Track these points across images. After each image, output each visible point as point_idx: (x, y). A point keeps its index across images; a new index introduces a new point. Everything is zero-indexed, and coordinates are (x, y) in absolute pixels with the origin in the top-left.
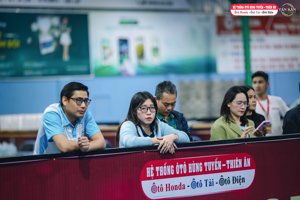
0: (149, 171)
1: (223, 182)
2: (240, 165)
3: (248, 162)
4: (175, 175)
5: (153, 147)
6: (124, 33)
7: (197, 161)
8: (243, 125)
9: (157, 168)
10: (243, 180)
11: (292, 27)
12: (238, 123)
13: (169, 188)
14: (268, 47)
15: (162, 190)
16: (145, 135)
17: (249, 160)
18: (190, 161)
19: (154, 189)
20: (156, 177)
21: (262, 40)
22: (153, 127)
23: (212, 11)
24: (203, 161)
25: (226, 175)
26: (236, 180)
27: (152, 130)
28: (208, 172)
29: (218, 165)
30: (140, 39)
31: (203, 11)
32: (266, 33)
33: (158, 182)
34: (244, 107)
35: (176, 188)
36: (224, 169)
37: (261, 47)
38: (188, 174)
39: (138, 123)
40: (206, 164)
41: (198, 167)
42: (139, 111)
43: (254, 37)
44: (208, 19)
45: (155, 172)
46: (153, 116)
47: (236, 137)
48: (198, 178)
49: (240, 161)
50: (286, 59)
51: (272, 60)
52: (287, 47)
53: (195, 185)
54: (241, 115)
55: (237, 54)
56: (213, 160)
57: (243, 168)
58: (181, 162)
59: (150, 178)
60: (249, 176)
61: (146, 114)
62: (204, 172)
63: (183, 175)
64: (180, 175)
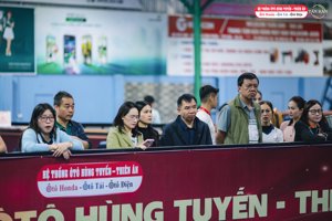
0: (46, 174)
1: (112, 185)
2: (129, 172)
3: (136, 170)
4: (69, 178)
5: (50, 153)
6: (71, 30)
7: (89, 167)
9: (53, 172)
10: (131, 185)
11: (247, 31)
12: (130, 134)
13: (62, 188)
14: (221, 51)
15: (56, 190)
16: (44, 141)
17: (137, 168)
18: (83, 167)
19: (49, 189)
20: (51, 179)
21: (215, 44)
23: (165, 12)
24: (95, 167)
25: (115, 180)
26: (124, 184)
27: (51, 137)
28: (99, 177)
29: (108, 171)
30: (88, 36)
31: (154, 11)
32: (220, 37)
33: (53, 183)
34: (136, 120)
35: (69, 188)
36: (114, 175)
37: (214, 51)
38: (80, 178)
40: (97, 170)
41: (90, 172)
43: (207, 39)
44: (159, 20)
45: (50, 175)
46: (52, 124)
48: (89, 181)
49: (129, 168)
51: (224, 64)
52: (240, 51)
53: (86, 187)
54: (133, 127)
55: (188, 57)
56: (104, 166)
57: (131, 175)
58: (75, 167)
59: (45, 180)
60: (137, 182)
61: (45, 123)
62: (95, 177)
63: (76, 178)
64: (73, 178)
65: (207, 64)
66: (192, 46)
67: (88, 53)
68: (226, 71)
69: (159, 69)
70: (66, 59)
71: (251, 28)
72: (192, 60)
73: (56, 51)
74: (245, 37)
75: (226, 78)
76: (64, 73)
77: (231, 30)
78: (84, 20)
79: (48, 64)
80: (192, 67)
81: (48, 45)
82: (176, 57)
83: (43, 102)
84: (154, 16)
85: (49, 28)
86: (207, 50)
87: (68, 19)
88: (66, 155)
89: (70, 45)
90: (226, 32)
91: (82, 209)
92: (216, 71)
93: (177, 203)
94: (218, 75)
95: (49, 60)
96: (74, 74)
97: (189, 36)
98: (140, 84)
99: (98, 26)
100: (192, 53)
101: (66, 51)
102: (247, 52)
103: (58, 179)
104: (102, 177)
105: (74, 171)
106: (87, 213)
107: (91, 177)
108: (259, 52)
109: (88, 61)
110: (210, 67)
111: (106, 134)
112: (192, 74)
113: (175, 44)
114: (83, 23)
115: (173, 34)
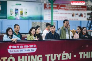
0: (10, 47)
1: (28, 50)
2: (33, 47)
3: (35, 46)
4: (16, 48)
5: (11, 41)
8: (34, 37)
9: (12, 46)
10: (34, 50)
11: (66, 8)
12: (33, 36)
13: (14, 51)
14: (58, 13)
15: (13, 51)
16: (10, 38)
18: (20, 45)
19: (11, 51)
20: (11, 49)
21: (57, 11)
22: (12, 36)
23: (43, 2)
24: (23, 45)
25: (29, 49)
26: (31, 50)
28: (25, 48)
30: (22, 9)
31: (40, 2)
32: (58, 10)
35: (16, 51)
36: (29, 48)
37: (56, 13)
38: (19, 48)
39: (8, 35)
40: (24, 46)
42: (8, 32)
43: (55, 10)
44: (41, 5)
45: (11, 47)
47: (32, 40)
48: (22, 49)
50: (63, 17)
51: (59, 17)
52: (64, 14)
53: (21, 51)
56: (26, 45)
58: (18, 45)
62: (24, 48)
63: (18, 48)
64: (17, 48)
65: (55, 17)
66: (50, 12)
67: (22, 14)
68: (60, 19)
69: (41, 18)
70: (16, 15)
71: (67, 7)
72: (51, 16)
73: (13, 13)
74: (65, 9)
75: (60, 21)
76: (15, 19)
77: (61, 8)
78: (21, 5)
79: (11, 17)
80: (51, 18)
81: (11, 11)
82: (46, 15)
83: (9, 27)
84: (40, 4)
85: (11, 7)
86: (55, 13)
87: (16, 4)
88: (16, 42)
89: (17, 11)
90: (60, 8)
91: (20, 57)
92: (57, 19)
93: (46, 55)
94: (58, 20)
95: (11, 16)
96: (18, 19)
97: (50, 9)
98: (36, 22)
99: (24, 6)
100: (51, 14)
101: (16, 13)
102: (66, 14)
103: (13, 49)
104: (26, 48)
105: (18, 46)
106: (21, 58)
107: (23, 48)
108: (69, 14)
109: (22, 16)
110: (56, 18)
111: (27, 36)
112: (51, 20)
113: (46, 11)
114: (20, 5)
115: (45, 9)
